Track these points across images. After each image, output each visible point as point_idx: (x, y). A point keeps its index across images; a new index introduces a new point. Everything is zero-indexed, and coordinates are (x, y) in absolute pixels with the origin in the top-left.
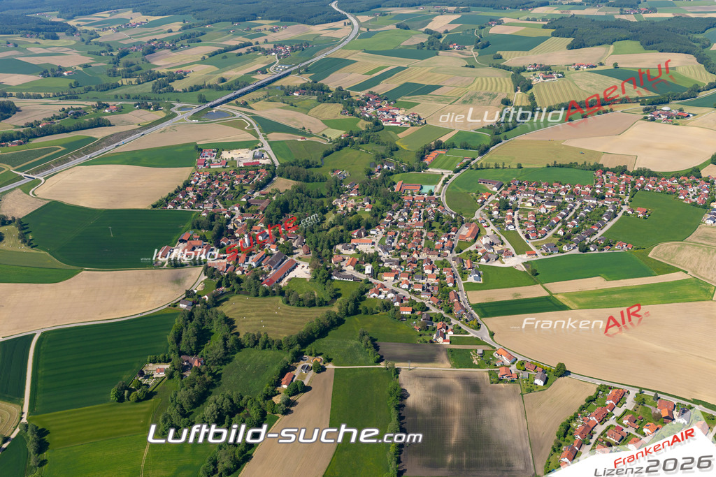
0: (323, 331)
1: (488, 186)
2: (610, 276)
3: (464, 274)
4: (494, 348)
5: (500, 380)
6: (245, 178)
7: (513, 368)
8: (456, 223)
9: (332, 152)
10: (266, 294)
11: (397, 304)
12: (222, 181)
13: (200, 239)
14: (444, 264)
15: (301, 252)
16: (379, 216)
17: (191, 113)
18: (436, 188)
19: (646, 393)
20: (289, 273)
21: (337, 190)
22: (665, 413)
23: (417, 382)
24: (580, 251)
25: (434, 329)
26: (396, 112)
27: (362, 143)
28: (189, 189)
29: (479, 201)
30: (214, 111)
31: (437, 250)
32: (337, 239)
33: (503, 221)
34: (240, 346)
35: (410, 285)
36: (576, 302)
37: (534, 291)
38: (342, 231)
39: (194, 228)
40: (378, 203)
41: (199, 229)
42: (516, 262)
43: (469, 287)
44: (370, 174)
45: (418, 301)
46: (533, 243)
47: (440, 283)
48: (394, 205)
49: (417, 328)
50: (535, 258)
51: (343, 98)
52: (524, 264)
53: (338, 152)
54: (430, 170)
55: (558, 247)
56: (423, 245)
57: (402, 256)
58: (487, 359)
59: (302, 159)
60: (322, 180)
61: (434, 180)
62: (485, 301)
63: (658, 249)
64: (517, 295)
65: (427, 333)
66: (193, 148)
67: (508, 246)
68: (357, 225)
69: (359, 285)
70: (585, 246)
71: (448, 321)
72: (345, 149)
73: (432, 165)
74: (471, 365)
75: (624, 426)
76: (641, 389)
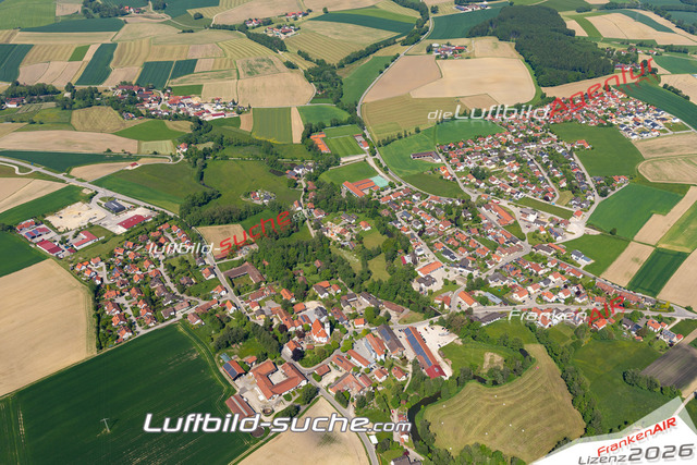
1: (428, 160)
3: (567, 259)
9: (201, 173)
13: (258, 361)
14: (539, 257)
18: (386, 178)
20: (426, 346)
24: (601, 196)
26: (192, 101)
29: (448, 177)
39: (219, 348)
43: (593, 271)
48: (383, 213)
52: (588, 226)
54: (344, 160)
56: (481, 245)
64: (635, 260)
73: (337, 153)
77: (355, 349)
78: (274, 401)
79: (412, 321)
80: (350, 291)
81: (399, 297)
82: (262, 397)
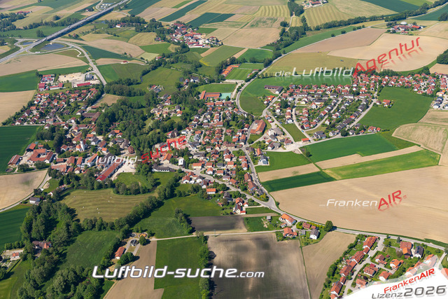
0: (147, 213)
1: (272, 91)
2: (365, 153)
3: (255, 159)
4: (279, 214)
5: (285, 238)
6: (79, 96)
7: (294, 228)
8: (249, 121)
9: (149, 71)
10: (100, 187)
11: (204, 187)
12: (60, 100)
13: (44, 147)
14: (240, 153)
15: (127, 152)
16: (188, 119)
17: (31, 46)
18: (232, 95)
19: (392, 237)
20: (118, 169)
21: (155, 101)
22: (405, 251)
23: (221, 245)
24: (342, 135)
25: (233, 204)
26: (199, 36)
27: (173, 63)
28: (33, 108)
29: (265, 102)
30: (51, 43)
31: (234, 143)
32: (155, 140)
33: (284, 117)
34: (80, 229)
35: (214, 172)
36: (340, 175)
37: (309, 169)
38: (159, 133)
39: (38, 139)
40: (187, 110)
41: (43, 139)
42: (294, 147)
43: (260, 169)
44: (180, 86)
45: (220, 183)
46: (306, 132)
47: (237, 168)
48: (200, 110)
49: (220, 204)
50: (309, 144)
51: (156, 28)
52: (301, 148)
53: (154, 71)
54: (227, 81)
55: (326, 134)
56: (223, 140)
57: (207, 150)
58: (274, 223)
59: (124, 78)
60: (141, 94)
61: (230, 88)
62: (271, 179)
63: (400, 129)
64: (295, 172)
65: (228, 207)
66: (34, 74)
67: (288, 135)
68: (171, 128)
69: (173, 175)
70: (345, 131)
71: (244, 196)
72: (159, 68)
73: (229, 76)
74: (263, 229)
75: (376, 263)
76: (388, 235)
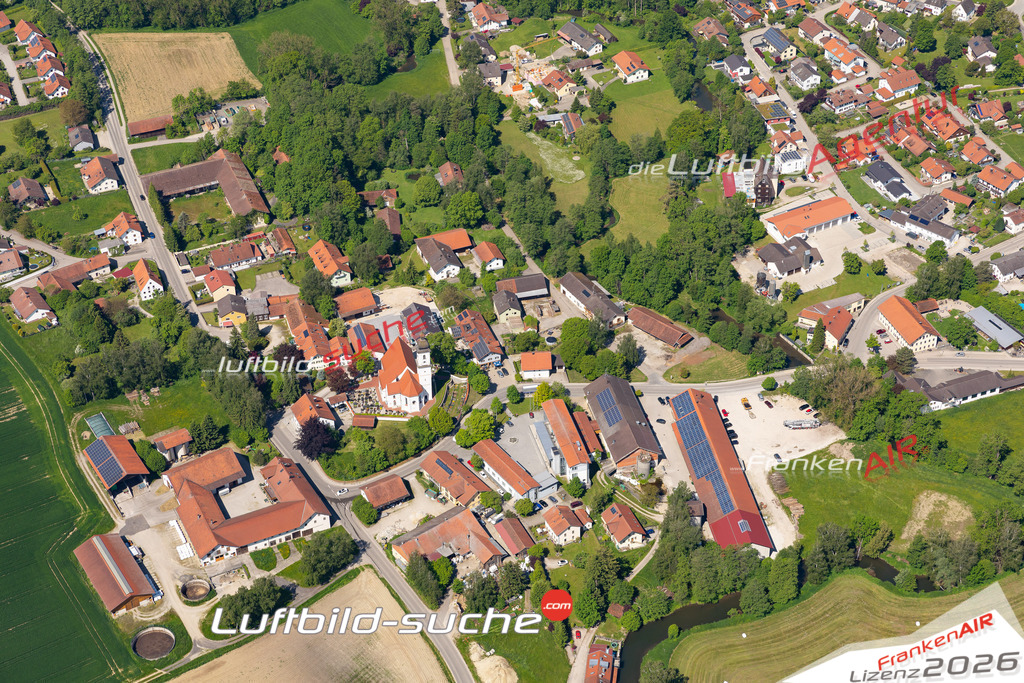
13: (196, 446)
41: (113, 392)
77: (504, 441)
78: (220, 566)
79: (709, 376)
80: (533, 268)
81: (685, 297)
82: (186, 551)
